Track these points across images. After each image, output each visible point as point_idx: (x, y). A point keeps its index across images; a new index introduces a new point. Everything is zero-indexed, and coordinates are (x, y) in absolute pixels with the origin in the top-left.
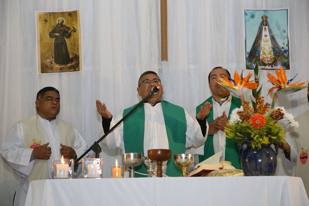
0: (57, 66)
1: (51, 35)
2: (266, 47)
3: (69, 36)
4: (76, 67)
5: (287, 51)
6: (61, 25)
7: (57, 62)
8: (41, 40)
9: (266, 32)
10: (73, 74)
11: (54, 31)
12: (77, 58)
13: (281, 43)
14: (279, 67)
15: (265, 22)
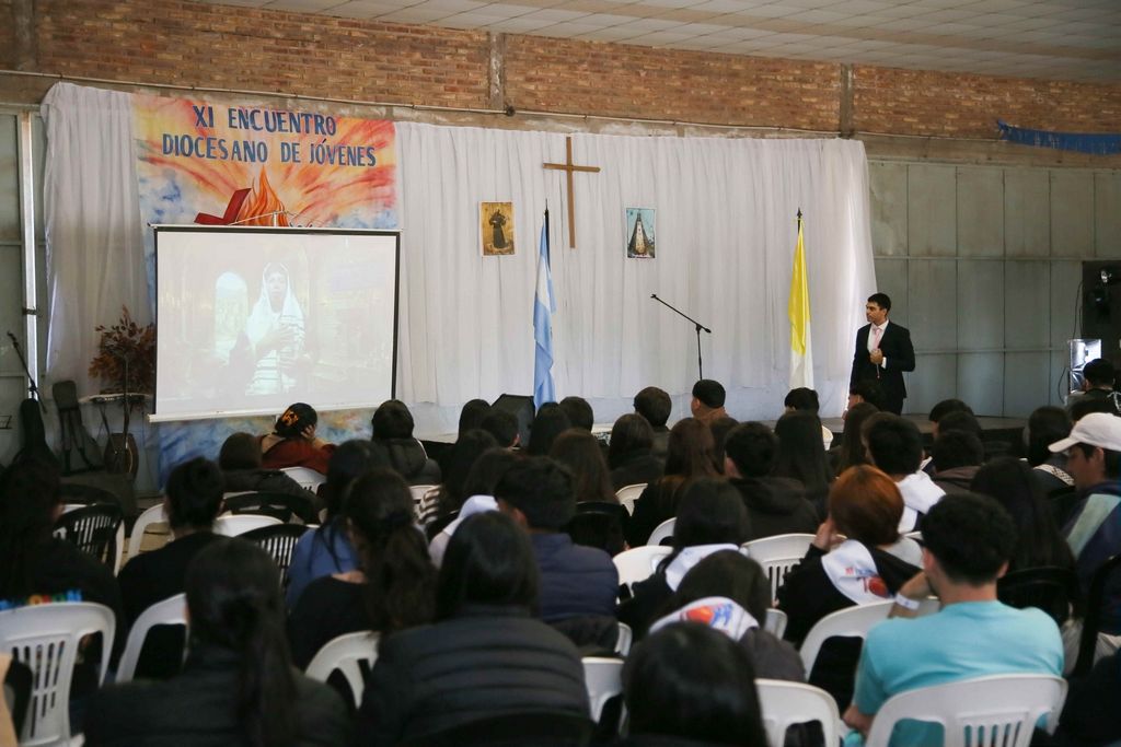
0: (496, 250)
1: (491, 223)
2: (640, 238)
3: (504, 224)
4: (511, 251)
5: (653, 243)
6: (498, 214)
7: (496, 246)
8: (484, 226)
9: (639, 227)
10: (508, 257)
11: (492, 219)
12: (512, 242)
13: (649, 236)
14: (648, 256)
15: (639, 219)
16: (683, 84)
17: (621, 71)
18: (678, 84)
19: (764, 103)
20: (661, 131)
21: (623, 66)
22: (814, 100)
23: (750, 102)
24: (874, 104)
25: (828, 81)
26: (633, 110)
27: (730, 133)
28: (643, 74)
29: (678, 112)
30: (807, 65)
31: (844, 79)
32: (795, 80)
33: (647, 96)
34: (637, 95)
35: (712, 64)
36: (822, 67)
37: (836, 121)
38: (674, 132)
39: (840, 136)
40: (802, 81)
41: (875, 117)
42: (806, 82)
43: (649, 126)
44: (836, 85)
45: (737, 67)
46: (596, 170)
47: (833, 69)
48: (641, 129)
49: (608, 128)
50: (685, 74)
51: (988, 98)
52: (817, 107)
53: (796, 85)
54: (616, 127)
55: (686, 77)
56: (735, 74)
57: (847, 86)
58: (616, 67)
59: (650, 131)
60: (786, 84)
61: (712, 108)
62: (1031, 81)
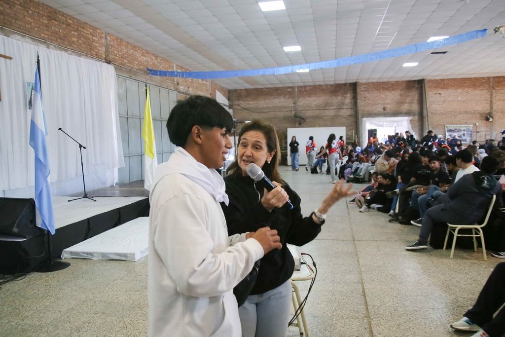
15: (33, 89)
16: (48, 22)
17: (19, 7)
18: (46, 22)
19: (80, 41)
20: (39, 44)
21: (20, 5)
22: (97, 45)
23: (75, 39)
24: (115, 52)
25: (101, 38)
26: (26, 30)
27: (68, 52)
28: (30, 12)
29: (46, 37)
30: (95, 29)
31: (106, 39)
32: (90, 34)
33: (32, 24)
34: (28, 23)
35: (60, 17)
36: (99, 31)
37: (104, 56)
38: (45, 46)
39: (106, 62)
40: (93, 36)
41: (116, 57)
42: (94, 36)
43: (33, 40)
44: (103, 40)
45: (70, 21)
46: (10, 58)
47: (102, 33)
48: (30, 40)
49: (13, 36)
50: (50, 18)
51: (145, 58)
52: (98, 48)
53: (91, 36)
54: (19, 37)
55: (50, 20)
56: (69, 25)
57: (107, 42)
58: (17, 4)
59: (34, 43)
60: (88, 35)
61: (60, 39)
62: (154, 55)
